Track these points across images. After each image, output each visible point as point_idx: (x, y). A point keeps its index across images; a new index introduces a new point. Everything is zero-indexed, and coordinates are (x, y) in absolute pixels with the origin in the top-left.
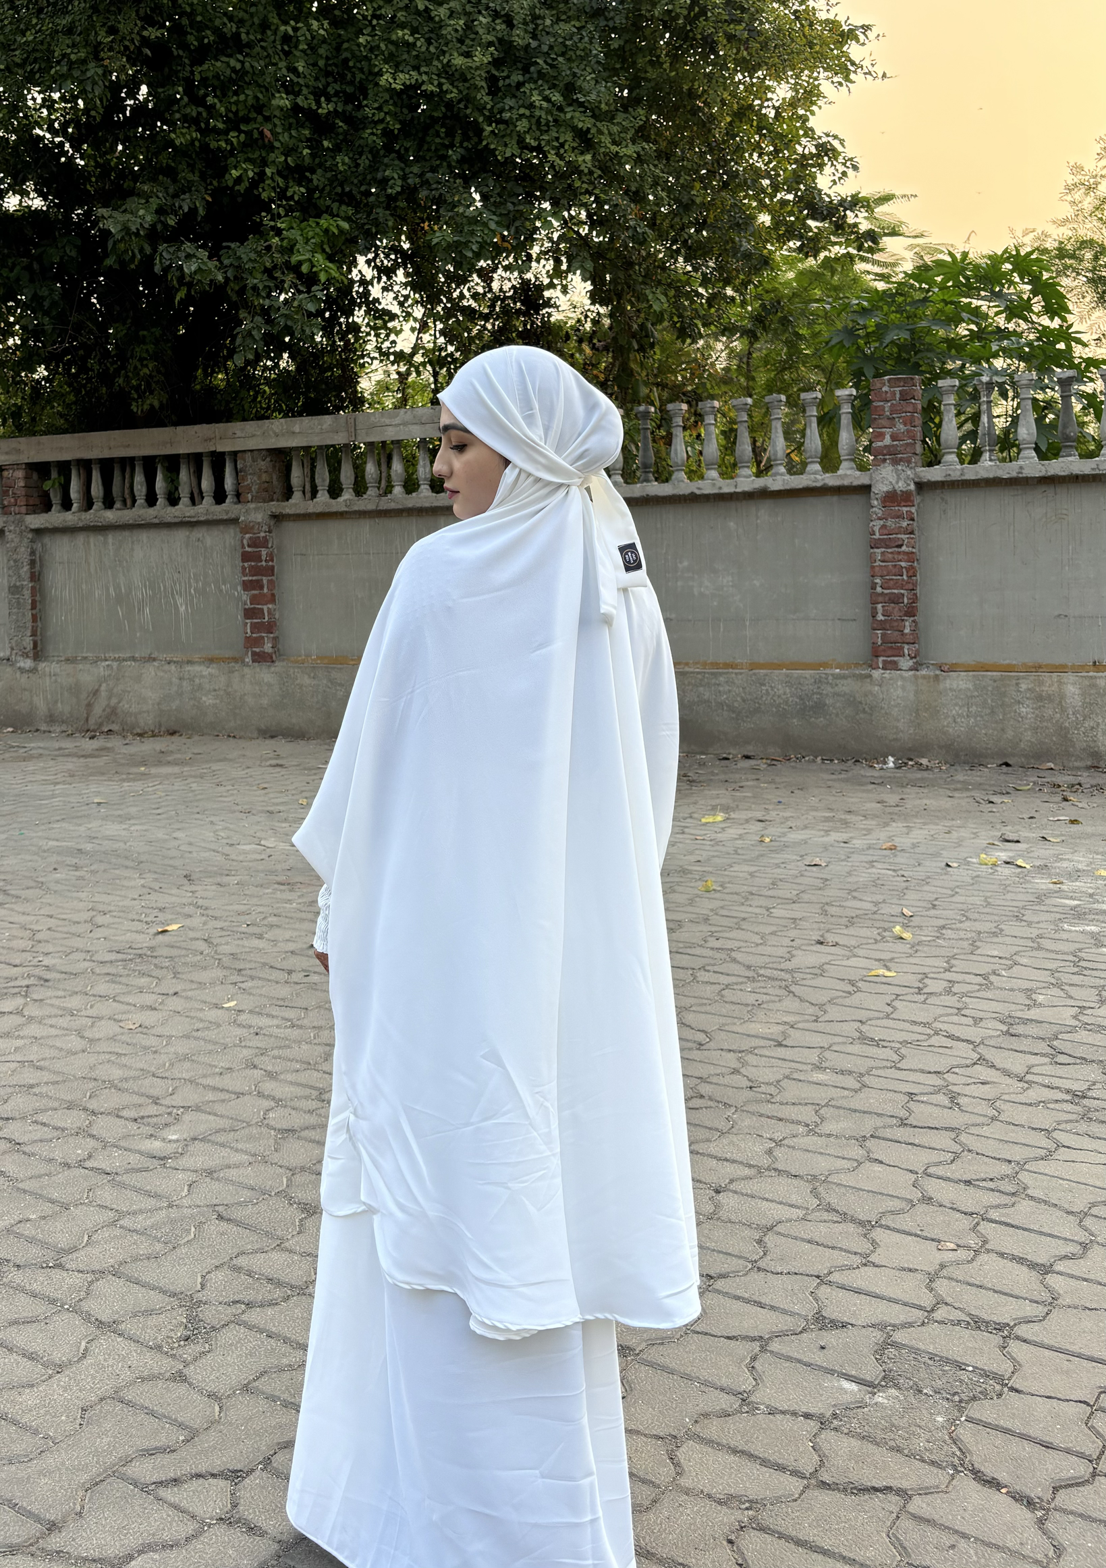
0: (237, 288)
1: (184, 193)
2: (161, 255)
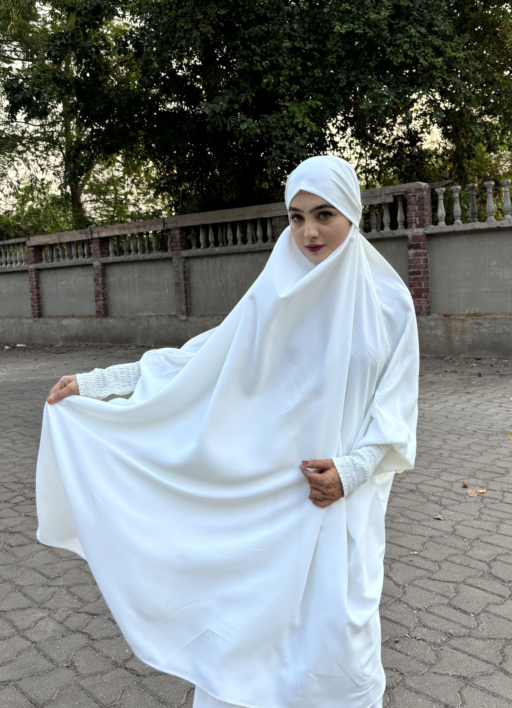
0: (267, 137)
1: (242, 93)
2: (230, 122)
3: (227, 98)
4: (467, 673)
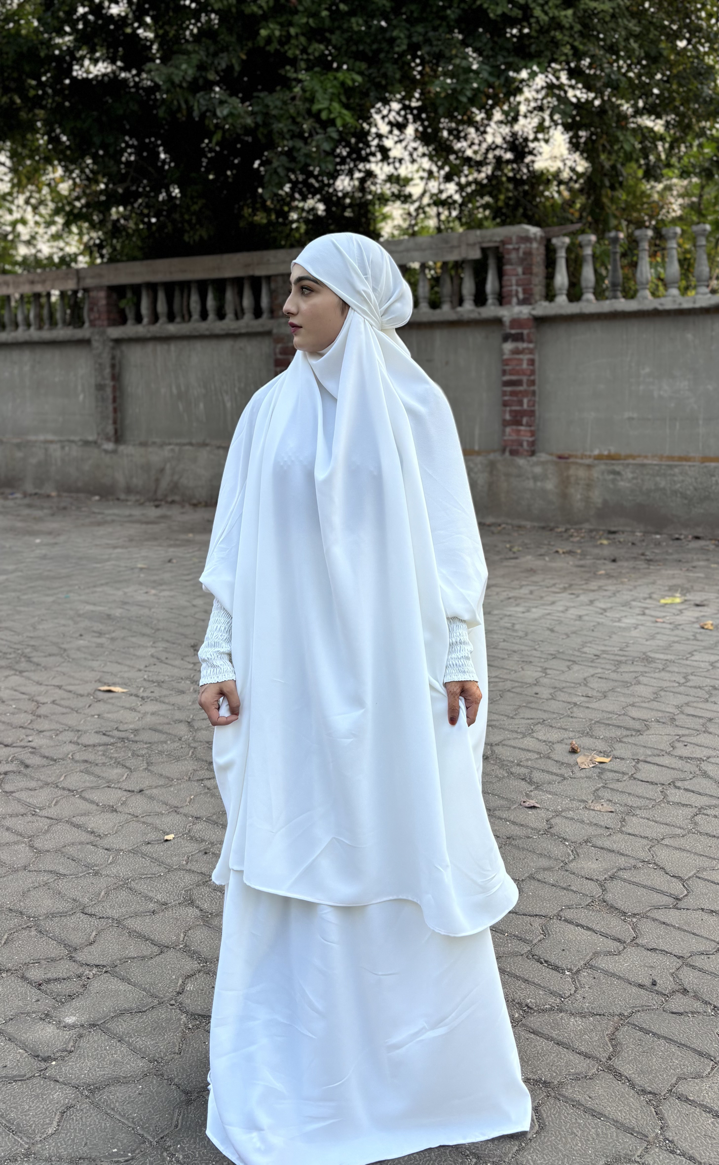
0: (265, 132)
1: (223, 52)
2: (198, 102)
3: (195, 59)
4: (552, 1075)
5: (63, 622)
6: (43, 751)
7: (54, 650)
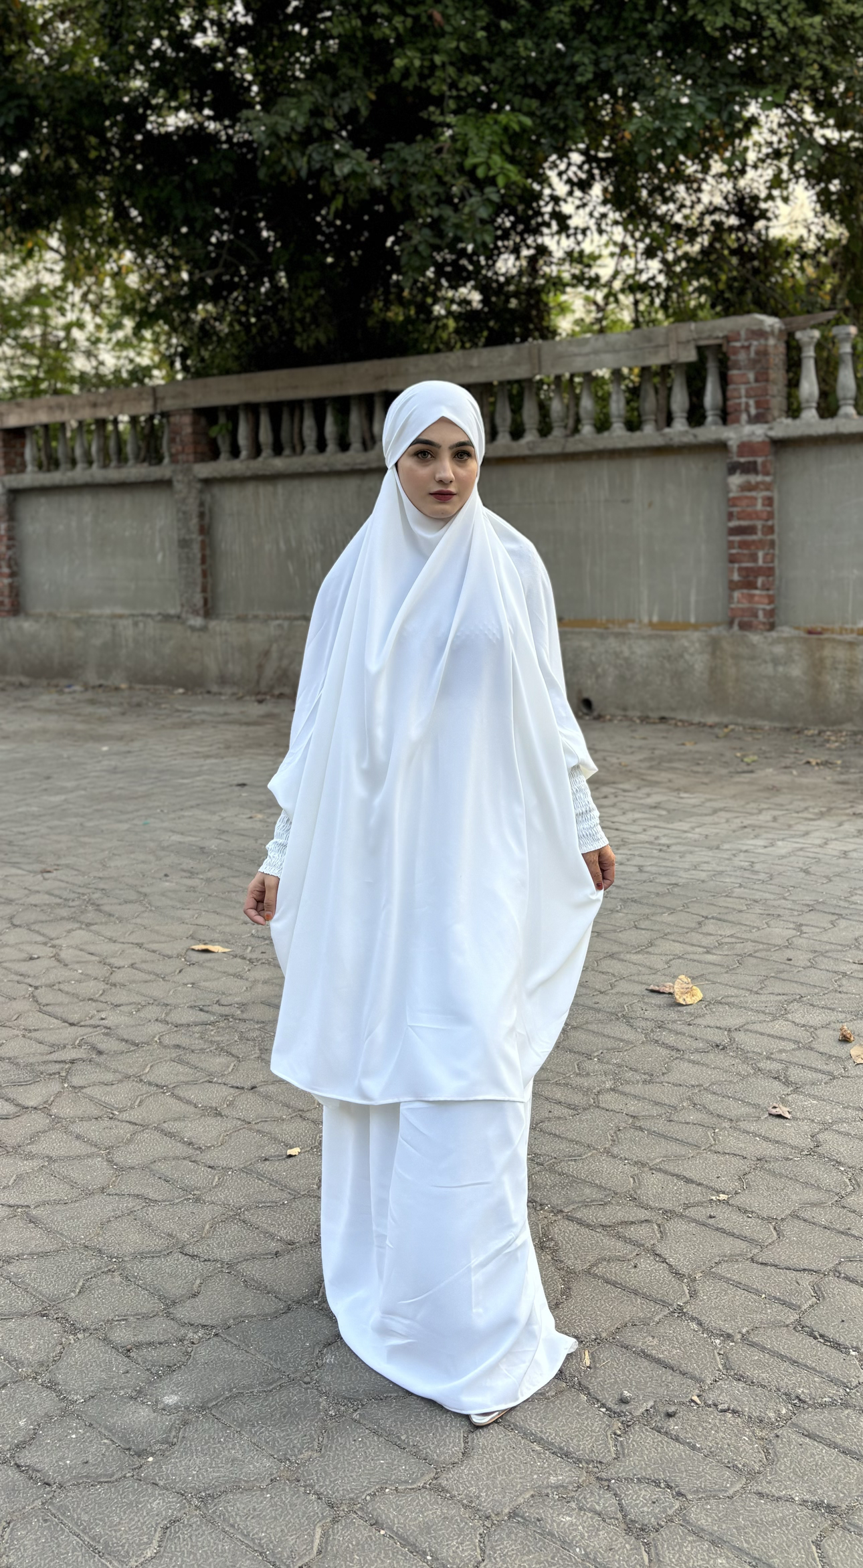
0: (401, 197)
1: (344, 91)
3: (307, 102)
4: (837, 1496)
5: (142, 857)
6: (120, 1032)
7: (133, 896)
